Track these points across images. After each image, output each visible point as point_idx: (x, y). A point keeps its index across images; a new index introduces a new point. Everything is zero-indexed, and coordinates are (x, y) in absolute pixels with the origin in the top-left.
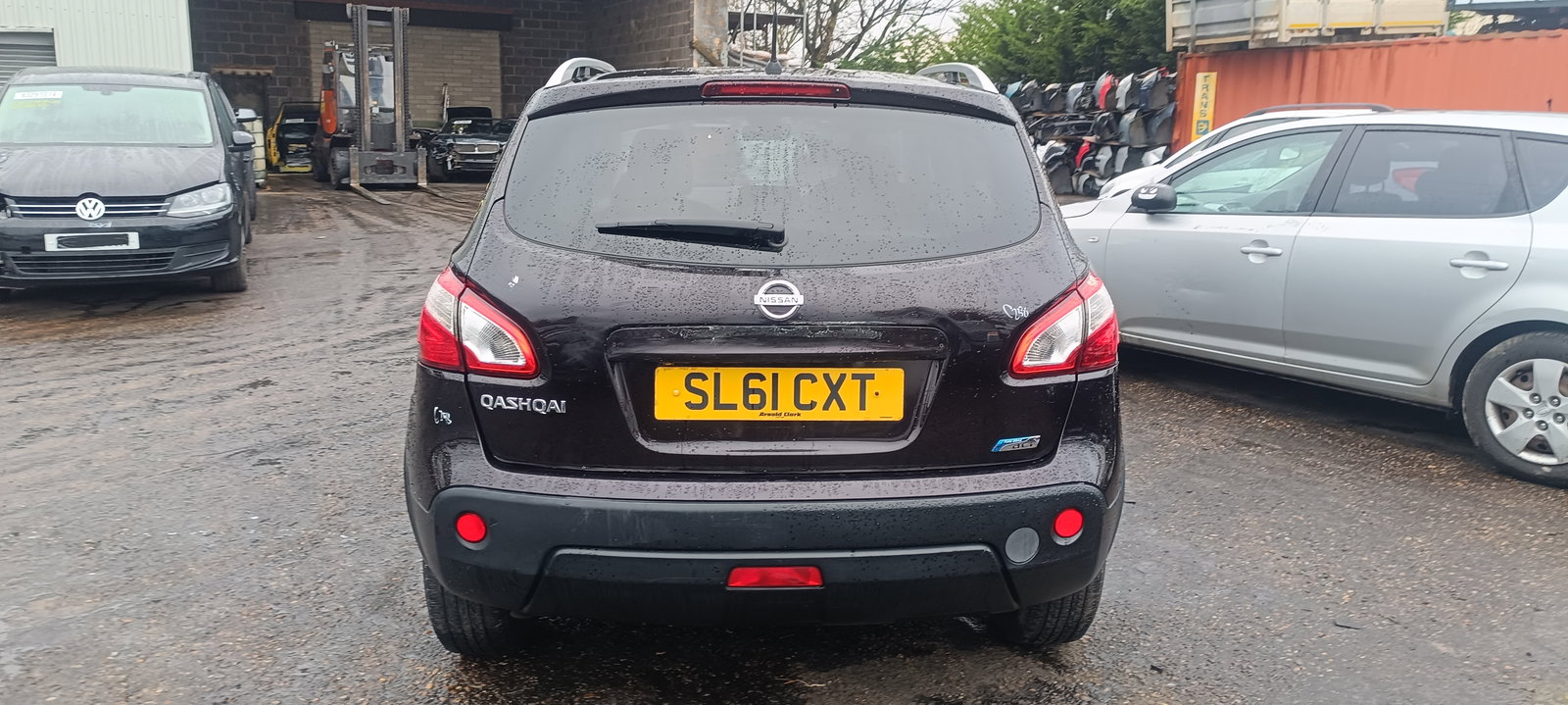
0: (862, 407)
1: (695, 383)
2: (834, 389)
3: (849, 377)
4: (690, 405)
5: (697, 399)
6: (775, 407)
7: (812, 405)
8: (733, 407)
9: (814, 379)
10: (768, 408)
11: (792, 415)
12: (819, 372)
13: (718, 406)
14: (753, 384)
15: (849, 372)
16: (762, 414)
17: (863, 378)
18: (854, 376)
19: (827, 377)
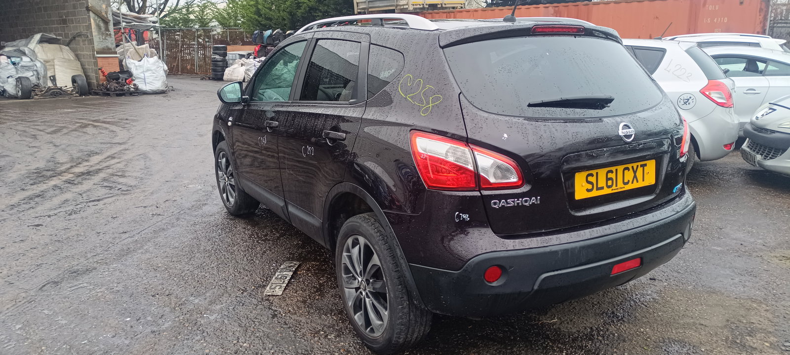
0: (643, 181)
1: (590, 179)
2: (635, 172)
3: (639, 166)
4: (588, 190)
5: (590, 187)
6: (616, 186)
7: (628, 183)
8: (602, 188)
9: (629, 170)
10: (614, 187)
11: (622, 188)
12: (630, 166)
13: (598, 189)
14: (610, 175)
15: (639, 164)
16: (612, 190)
17: (643, 166)
18: (642, 166)
19: (633, 167)
